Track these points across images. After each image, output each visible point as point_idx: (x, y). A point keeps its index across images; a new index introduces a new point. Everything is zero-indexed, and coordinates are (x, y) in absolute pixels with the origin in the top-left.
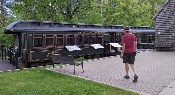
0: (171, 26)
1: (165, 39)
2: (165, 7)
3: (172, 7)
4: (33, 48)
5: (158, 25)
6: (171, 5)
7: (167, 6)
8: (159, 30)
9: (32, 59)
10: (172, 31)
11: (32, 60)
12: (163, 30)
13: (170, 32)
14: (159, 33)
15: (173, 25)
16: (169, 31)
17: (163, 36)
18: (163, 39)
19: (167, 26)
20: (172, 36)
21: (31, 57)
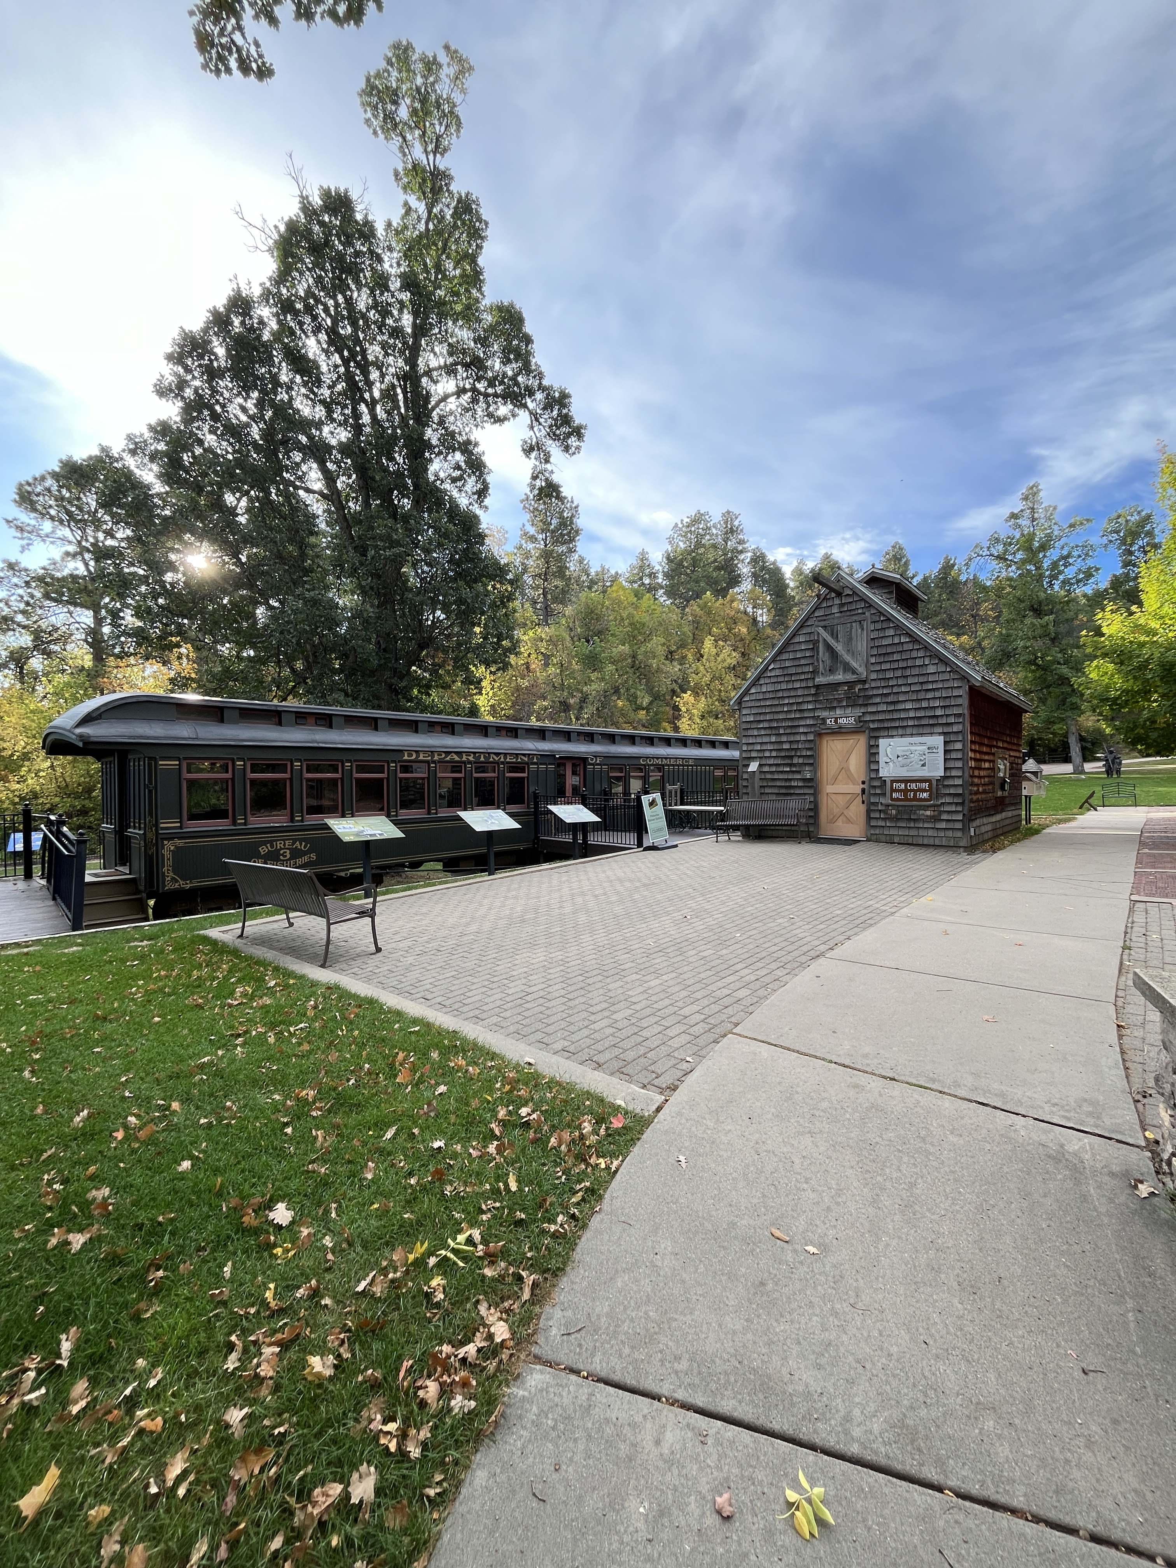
0: (798, 738)
1: (776, 791)
2: (773, 660)
3: (803, 662)
4: (181, 827)
5: (750, 733)
6: (799, 655)
7: (785, 656)
8: (754, 754)
9: (173, 878)
10: (801, 761)
11: (171, 882)
12: (767, 754)
13: (795, 761)
14: (753, 767)
15: (806, 733)
16: (791, 757)
17: (769, 776)
18: (767, 790)
19: (784, 739)
20: (804, 780)
21: (168, 871)
